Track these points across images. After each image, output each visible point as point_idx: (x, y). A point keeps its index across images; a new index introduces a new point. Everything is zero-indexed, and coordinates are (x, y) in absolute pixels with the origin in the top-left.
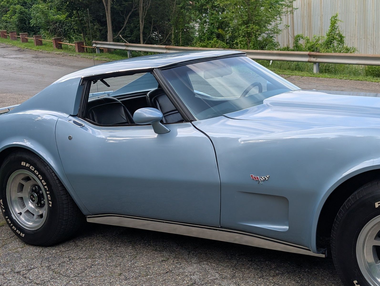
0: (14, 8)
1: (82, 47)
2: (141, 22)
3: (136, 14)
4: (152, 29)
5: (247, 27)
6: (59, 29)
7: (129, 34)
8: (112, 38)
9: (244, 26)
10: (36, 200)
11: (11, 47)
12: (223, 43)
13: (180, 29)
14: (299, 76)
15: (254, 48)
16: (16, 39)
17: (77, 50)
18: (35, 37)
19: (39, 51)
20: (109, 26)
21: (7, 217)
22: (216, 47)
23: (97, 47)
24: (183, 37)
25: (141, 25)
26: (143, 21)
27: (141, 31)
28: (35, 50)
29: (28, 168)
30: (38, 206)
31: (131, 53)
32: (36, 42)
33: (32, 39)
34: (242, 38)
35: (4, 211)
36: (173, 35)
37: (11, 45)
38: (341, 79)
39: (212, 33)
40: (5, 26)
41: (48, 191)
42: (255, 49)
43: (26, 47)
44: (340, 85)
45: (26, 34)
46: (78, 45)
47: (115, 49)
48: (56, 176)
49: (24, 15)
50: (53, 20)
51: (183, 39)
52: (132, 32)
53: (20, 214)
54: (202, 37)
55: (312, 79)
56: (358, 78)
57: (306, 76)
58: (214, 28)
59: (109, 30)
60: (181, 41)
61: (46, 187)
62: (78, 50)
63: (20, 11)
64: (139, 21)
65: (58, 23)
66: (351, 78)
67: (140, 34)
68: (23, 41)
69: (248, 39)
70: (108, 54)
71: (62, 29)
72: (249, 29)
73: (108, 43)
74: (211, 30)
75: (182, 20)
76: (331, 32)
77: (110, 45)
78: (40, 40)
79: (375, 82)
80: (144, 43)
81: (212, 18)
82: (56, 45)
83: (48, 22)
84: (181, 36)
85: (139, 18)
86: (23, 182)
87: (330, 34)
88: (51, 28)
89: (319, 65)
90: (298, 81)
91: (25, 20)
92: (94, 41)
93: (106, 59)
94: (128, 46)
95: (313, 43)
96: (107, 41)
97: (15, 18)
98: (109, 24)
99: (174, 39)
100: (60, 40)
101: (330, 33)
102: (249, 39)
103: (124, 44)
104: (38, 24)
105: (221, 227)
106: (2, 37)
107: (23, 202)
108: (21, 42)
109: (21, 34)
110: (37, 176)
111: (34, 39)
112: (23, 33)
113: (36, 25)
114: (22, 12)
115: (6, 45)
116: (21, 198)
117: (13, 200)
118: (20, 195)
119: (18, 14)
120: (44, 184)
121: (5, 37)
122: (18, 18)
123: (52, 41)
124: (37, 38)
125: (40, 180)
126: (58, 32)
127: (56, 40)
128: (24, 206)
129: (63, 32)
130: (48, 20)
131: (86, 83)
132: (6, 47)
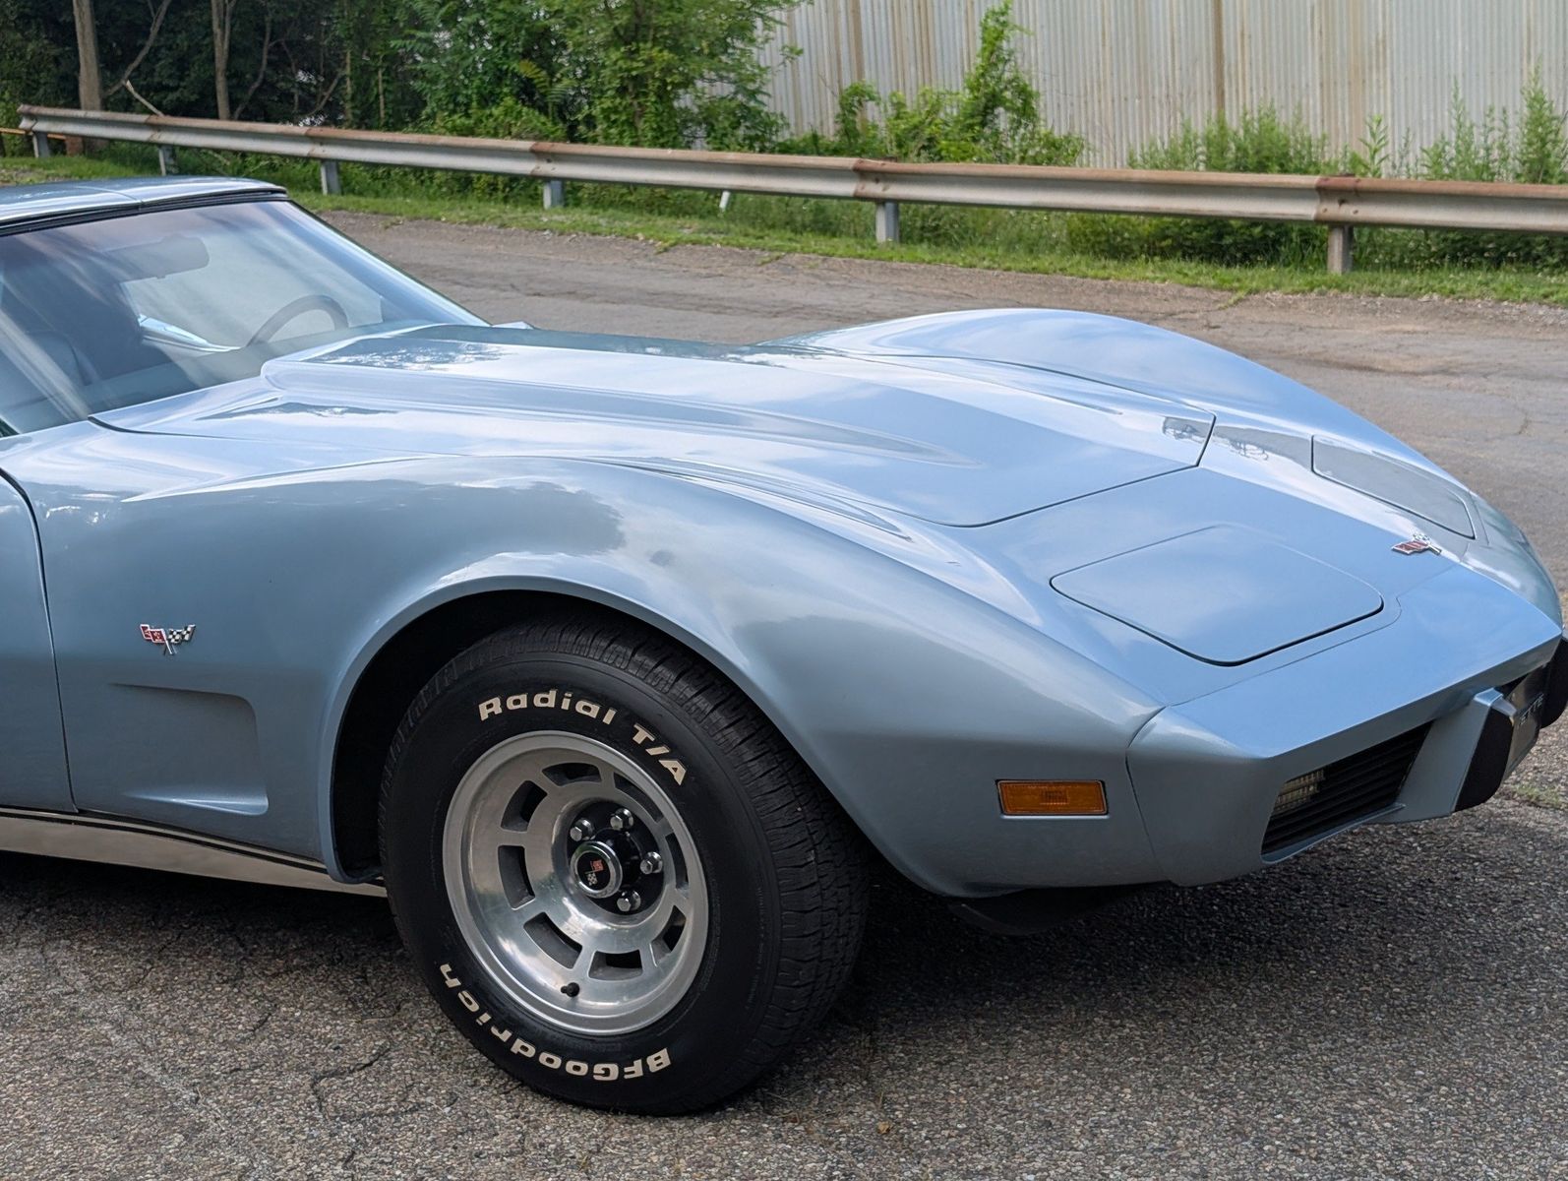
2: (216, 29)
4: (265, 57)
5: (632, 55)
7: (170, 76)
8: (100, 95)
9: (618, 49)
12: (543, 119)
13: (378, 57)
14: (813, 256)
15: (662, 141)
20: (84, 44)
22: (510, 133)
23: (37, 133)
24: (390, 92)
25: (218, 41)
26: (228, 26)
27: (220, 63)
31: (173, 156)
34: (614, 97)
36: (348, 82)
38: (971, 266)
39: (500, 76)
42: (663, 146)
44: (960, 291)
47: (111, 141)
51: (391, 97)
52: (182, 65)
54: (457, 94)
55: (863, 265)
56: (1035, 264)
57: (841, 256)
58: (508, 57)
59: (86, 62)
60: (382, 106)
64: (210, 22)
66: (1008, 264)
67: (214, 77)
69: (635, 102)
70: (82, 158)
72: (635, 65)
73: (80, 113)
74: (496, 65)
75: (384, 21)
76: (983, 75)
77: (88, 122)
79: (1095, 277)
80: (231, 118)
81: (501, 16)
84: (381, 88)
85: (211, 9)
87: (979, 85)
89: (897, 212)
90: (808, 275)
92: (23, 108)
94: (159, 128)
95: (916, 120)
96: (78, 107)
98: (84, 37)
99: (353, 99)
101: (982, 81)
102: (640, 104)
103: (142, 118)
105: (82, 812)
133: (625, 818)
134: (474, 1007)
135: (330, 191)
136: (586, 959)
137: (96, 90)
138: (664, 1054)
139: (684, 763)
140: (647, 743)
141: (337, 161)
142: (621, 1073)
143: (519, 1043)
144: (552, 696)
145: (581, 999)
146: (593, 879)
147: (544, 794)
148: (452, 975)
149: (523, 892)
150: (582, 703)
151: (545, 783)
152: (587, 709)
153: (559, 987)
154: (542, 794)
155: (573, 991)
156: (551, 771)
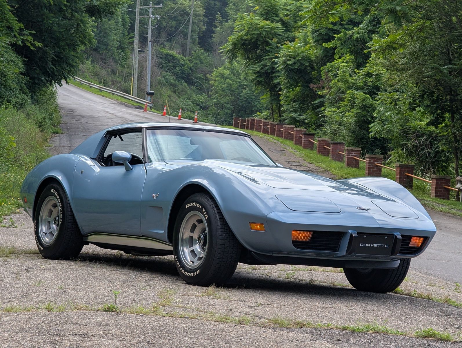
0: (353, 97)
1: (446, 188)
6: (423, 149)
10: (57, 222)
11: (321, 172)
16: (338, 158)
17: (433, 194)
18: (369, 157)
21: (36, 235)
30: (57, 229)
32: (369, 168)
33: (364, 163)
35: (35, 230)
40: (336, 130)
41: (62, 211)
45: (358, 151)
46: (436, 183)
48: (68, 201)
49: (368, 112)
50: (416, 129)
53: (46, 234)
61: (61, 208)
62: (436, 193)
63: (363, 105)
65: (425, 137)
68: (349, 165)
71: (429, 150)
78: (377, 166)
82: (400, 177)
83: (406, 133)
86: (52, 208)
88: (409, 144)
97: (351, 117)
100: (410, 169)
104: (385, 134)
105: (143, 236)
106: (319, 153)
107: (50, 225)
108: (345, 165)
109: (348, 149)
110: (58, 199)
111: (367, 161)
112: (353, 148)
113: (380, 136)
114: (367, 106)
115: (312, 168)
116: (49, 222)
117: (43, 222)
118: (49, 219)
119: (357, 109)
120: (61, 206)
121: (324, 152)
122: (356, 117)
123: (396, 170)
124: (372, 160)
125: (59, 203)
126: (421, 154)
127: (403, 169)
128: (50, 228)
129: (432, 156)
130: (406, 128)
131: (108, 136)
132: (312, 171)
134: (178, 264)
136: (197, 258)
138: (199, 270)
139: (208, 215)
140: (204, 212)
142: (194, 275)
143: (183, 270)
144: (194, 203)
145: (195, 264)
146: (199, 242)
148: (177, 258)
149: (191, 245)
150: (198, 205)
151: (196, 224)
152: (198, 206)
153: (191, 261)
154: (196, 226)
155: (193, 262)
156: (197, 221)
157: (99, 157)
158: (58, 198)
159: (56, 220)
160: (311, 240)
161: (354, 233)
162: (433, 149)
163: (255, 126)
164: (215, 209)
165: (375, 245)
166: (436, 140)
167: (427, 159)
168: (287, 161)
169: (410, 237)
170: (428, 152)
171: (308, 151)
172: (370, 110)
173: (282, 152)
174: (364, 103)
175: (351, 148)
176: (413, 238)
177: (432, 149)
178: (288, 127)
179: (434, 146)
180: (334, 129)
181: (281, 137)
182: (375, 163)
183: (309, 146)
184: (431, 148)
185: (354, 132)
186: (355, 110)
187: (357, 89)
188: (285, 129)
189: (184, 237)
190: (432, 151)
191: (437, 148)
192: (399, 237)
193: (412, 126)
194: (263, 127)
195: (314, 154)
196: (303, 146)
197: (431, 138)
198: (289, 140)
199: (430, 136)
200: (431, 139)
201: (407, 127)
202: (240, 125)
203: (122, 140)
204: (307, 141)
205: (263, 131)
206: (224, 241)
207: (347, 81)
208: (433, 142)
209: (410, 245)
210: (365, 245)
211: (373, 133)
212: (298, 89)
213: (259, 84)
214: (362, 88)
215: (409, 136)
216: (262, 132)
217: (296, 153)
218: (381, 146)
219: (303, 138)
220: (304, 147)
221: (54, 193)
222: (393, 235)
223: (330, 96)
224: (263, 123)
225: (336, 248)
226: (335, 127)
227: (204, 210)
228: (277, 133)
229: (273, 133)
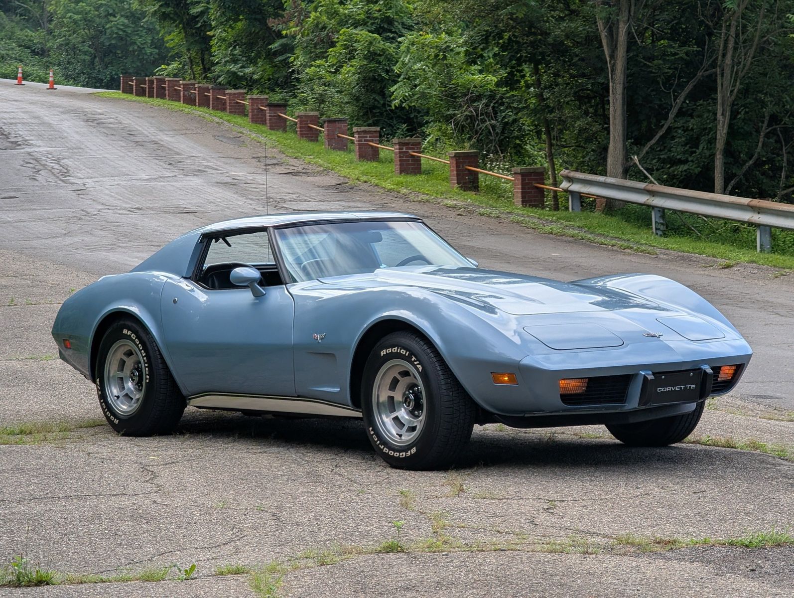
0: (351, 38)
1: (537, 188)
2: (719, 116)
3: (707, 89)
4: (761, 140)
6: (483, 121)
8: (623, 164)
10: (136, 379)
11: (320, 173)
16: (340, 145)
17: (518, 199)
18: (399, 144)
19: (399, 192)
21: (102, 401)
23: (572, 193)
25: (720, 127)
26: (727, 115)
27: (720, 145)
28: (390, 191)
29: (128, 337)
30: (139, 389)
31: (663, 216)
32: (400, 161)
33: (389, 150)
35: (100, 393)
37: (320, 166)
40: (321, 95)
41: (146, 363)
43: (364, 178)
45: (375, 132)
46: (522, 180)
48: (157, 346)
49: (380, 63)
50: (469, 89)
52: (693, 142)
53: (118, 397)
59: (614, 137)
61: (145, 358)
62: (523, 197)
63: (369, 51)
64: (715, 111)
65: (484, 101)
67: (714, 155)
68: (361, 156)
70: (602, 214)
71: (493, 122)
73: (610, 180)
77: (612, 187)
78: (413, 156)
82: (458, 175)
83: (451, 96)
85: (717, 101)
86: (125, 358)
88: (460, 115)
91: (383, 79)
92: (564, 172)
93: (576, 232)
94: (653, 193)
96: (604, 173)
97: (349, 73)
98: (615, 118)
100: (473, 159)
103: (642, 185)
104: (417, 100)
105: (299, 396)
106: (303, 137)
107: (123, 383)
108: (354, 156)
109: (359, 130)
110: (137, 345)
111: (395, 149)
112: (366, 128)
113: (410, 104)
114: (376, 54)
115: (303, 167)
116: (121, 379)
117: (111, 379)
118: (120, 374)
119: (360, 60)
120: (144, 355)
121: (311, 135)
122: (359, 73)
123: (449, 162)
124: (404, 148)
125: (140, 351)
126: (480, 129)
127: (460, 160)
128: (124, 388)
129: (498, 130)
130: (451, 88)
131: (206, 241)
132: (303, 173)
133: (418, 389)
134: (376, 439)
135: (762, 250)
136: (406, 428)
137: (620, 161)
138: (415, 448)
139: (422, 366)
140: (415, 361)
141: (771, 227)
142: (406, 455)
143: (385, 449)
144: (396, 348)
145: (403, 438)
146: (407, 404)
147: (399, 381)
148: (372, 430)
149: (393, 410)
150: (402, 350)
151: (399, 377)
152: (403, 352)
153: (397, 434)
154: (398, 381)
155: (400, 436)
156: (400, 373)
157: (196, 275)
158: (138, 343)
159: (134, 375)
160: (586, 391)
161: (648, 375)
162: (500, 120)
163: (167, 92)
164: (433, 356)
165: (677, 388)
166: (502, 104)
167: (491, 136)
168: (254, 158)
169: (719, 368)
170: (491, 124)
171: (279, 133)
172: (381, 59)
173: (238, 140)
174: (371, 49)
175: (363, 129)
176: (723, 368)
177: (497, 120)
178: (235, 94)
179: (499, 114)
180: (318, 94)
181: (224, 109)
182: (410, 151)
183: (279, 125)
184: (496, 118)
185: (357, 99)
186: (356, 62)
187: (356, 25)
188: (230, 98)
189: (381, 399)
190: (498, 122)
191: (505, 117)
192: (710, 371)
193: (460, 84)
194: (184, 93)
195: (291, 139)
196: (268, 125)
197: (494, 101)
198: (238, 114)
199: (492, 97)
200: (495, 103)
201: (453, 86)
202: (134, 89)
203: (229, 245)
204: (274, 116)
205: (184, 99)
206: (451, 403)
207: (336, 13)
208: (497, 107)
209: (719, 379)
210: (664, 389)
211: (397, 101)
212: (240, 25)
213: (165, 19)
214: (364, 23)
215: (457, 100)
216: (182, 102)
217: (262, 139)
218: (405, 117)
219: (267, 112)
220: (272, 128)
221: (130, 336)
222: (700, 369)
223: (303, 36)
224: (182, 86)
225: (622, 397)
226: (319, 89)
227: (414, 359)
228: (213, 104)
229: (205, 102)
